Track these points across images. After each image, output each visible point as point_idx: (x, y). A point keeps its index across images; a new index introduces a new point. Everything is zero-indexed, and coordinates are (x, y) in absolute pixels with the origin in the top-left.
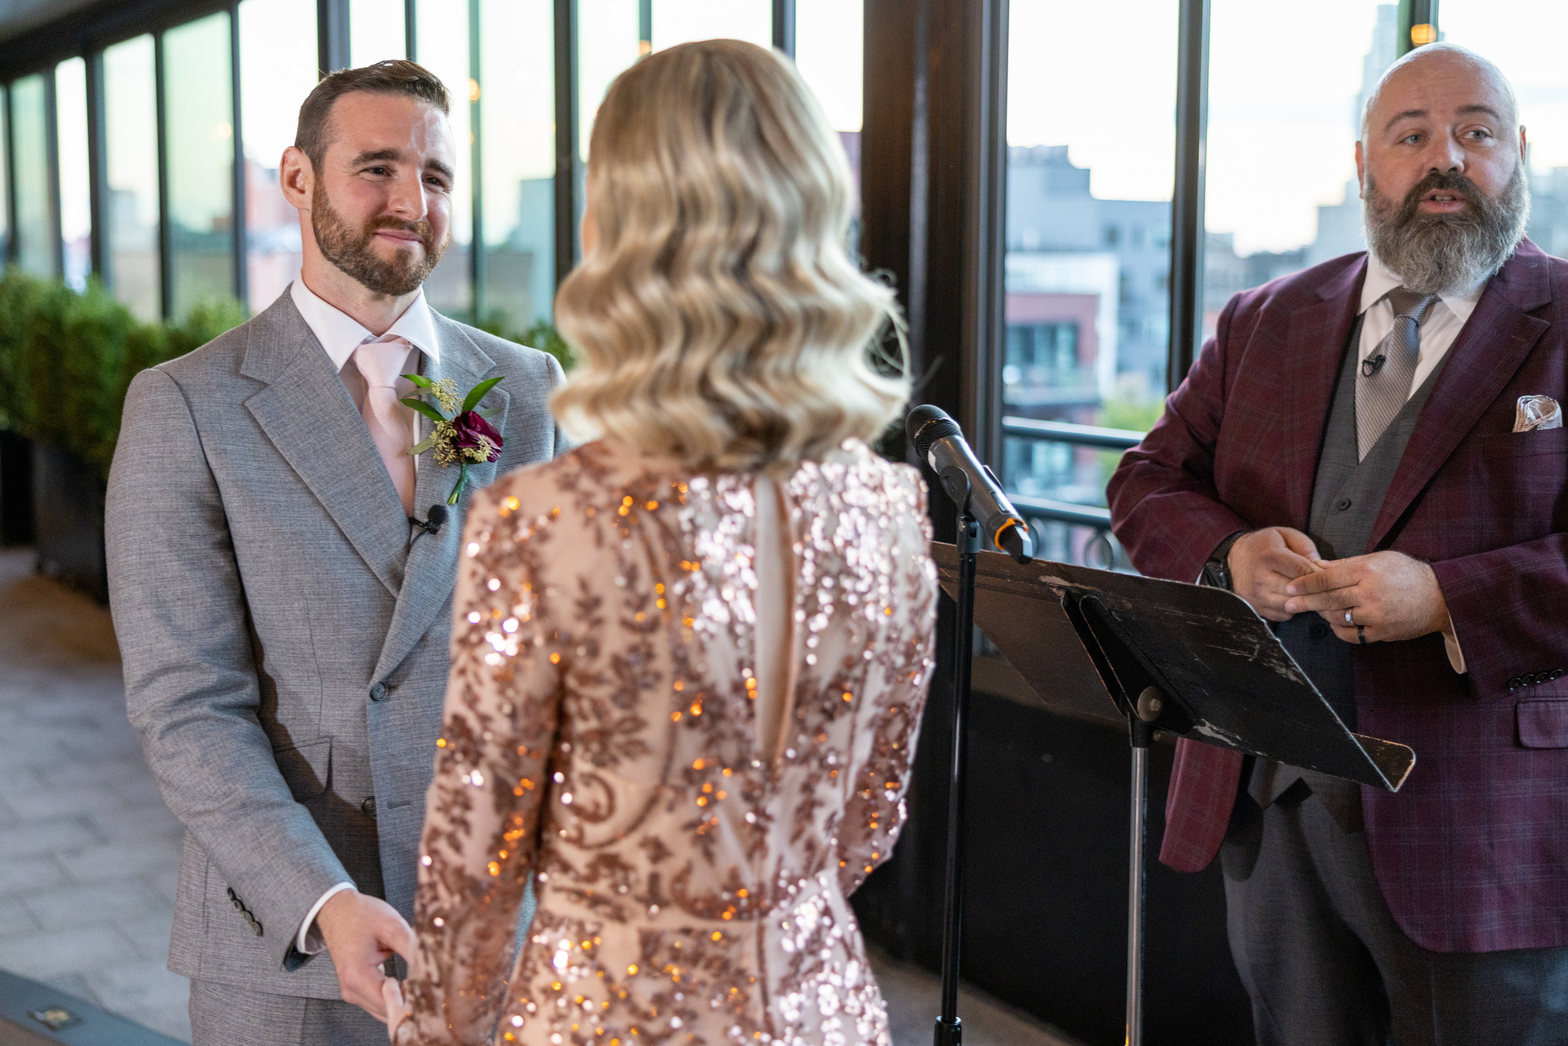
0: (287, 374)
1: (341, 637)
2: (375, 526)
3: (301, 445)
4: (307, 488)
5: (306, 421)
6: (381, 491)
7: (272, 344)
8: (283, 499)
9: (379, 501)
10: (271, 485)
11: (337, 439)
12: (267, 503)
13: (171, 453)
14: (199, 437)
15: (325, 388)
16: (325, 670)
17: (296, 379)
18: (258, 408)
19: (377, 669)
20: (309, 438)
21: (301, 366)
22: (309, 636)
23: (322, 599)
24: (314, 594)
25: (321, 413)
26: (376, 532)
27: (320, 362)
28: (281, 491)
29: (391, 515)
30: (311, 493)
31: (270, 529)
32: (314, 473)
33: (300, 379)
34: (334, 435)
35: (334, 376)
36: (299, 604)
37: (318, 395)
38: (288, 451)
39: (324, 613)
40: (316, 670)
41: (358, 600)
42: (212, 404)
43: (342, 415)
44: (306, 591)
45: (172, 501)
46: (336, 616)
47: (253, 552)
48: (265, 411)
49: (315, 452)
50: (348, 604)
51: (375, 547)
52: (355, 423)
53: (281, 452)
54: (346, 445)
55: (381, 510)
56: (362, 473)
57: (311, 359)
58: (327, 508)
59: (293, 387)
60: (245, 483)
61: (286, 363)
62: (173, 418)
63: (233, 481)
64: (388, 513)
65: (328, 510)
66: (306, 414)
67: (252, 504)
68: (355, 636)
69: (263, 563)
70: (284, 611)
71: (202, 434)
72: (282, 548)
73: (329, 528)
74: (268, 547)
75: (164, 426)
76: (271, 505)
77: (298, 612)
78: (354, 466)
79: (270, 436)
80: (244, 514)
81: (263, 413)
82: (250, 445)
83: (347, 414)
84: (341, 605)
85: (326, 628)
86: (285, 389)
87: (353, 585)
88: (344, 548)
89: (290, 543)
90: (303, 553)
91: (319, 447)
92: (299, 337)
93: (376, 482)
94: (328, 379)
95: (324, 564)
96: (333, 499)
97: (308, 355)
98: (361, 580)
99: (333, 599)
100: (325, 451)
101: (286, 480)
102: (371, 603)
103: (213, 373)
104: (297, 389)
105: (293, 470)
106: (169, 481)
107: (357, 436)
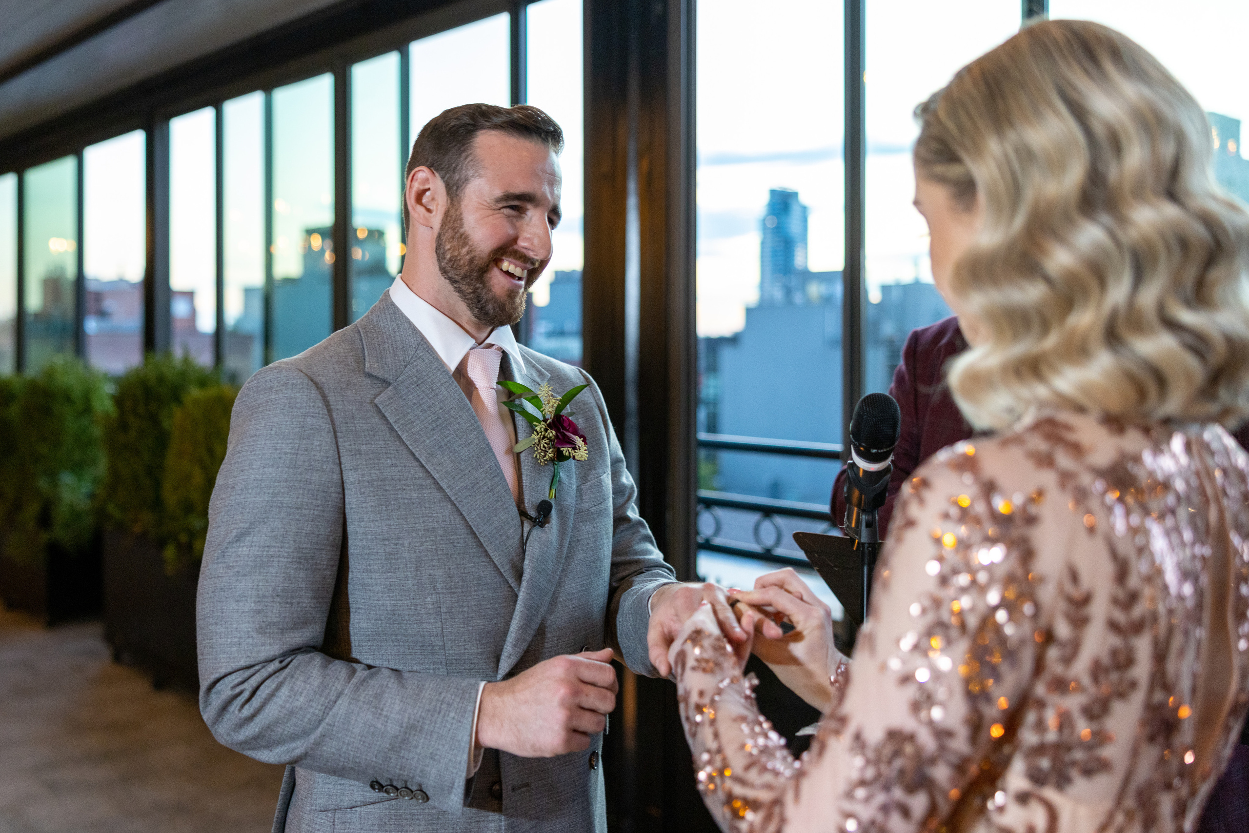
0: (407, 374)
1: (471, 628)
2: (495, 518)
3: (428, 441)
4: (436, 483)
5: (430, 418)
6: (498, 485)
7: (386, 346)
8: (415, 495)
9: (497, 495)
10: (403, 482)
11: (457, 436)
12: (401, 501)
13: (306, 450)
14: (336, 437)
15: (443, 387)
16: (454, 662)
17: (415, 379)
18: (387, 406)
19: (503, 657)
20: (434, 434)
21: (419, 367)
22: (440, 629)
23: (453, 593)
24: (446, 589)
25: (441, 411)
26: (497, 524)
27: (435, 365)
28: (412, 487)
29: (507, 508)
30: (440, 488)
31: (405, 526)
32: (441, 468)
33: (419, 379)
34: (455, 432)
35: (450, 378)
36: (431, 598)
37: (437, 395)
38: (417, 447)
39: (456, 607)
40: (444, 661)
41: (484, 592)
42: (345, 403)
43: (460, 413)
44: (439, 586)
45: (298, 498)
46: (465, 609)
47: (387, 550)
48: (393, 408)
49: (440, 447)
50: (476, 597)
51: (496, 539)
52: (472, 421)
53: (411, 448)
54: (466, 441)
55: (499, 503)
56: (481, 468)
57: (426, 361)
58: (456, 502)
59: (413, 386)
60: (380, 483)
61: (403, 364)
62: (312, 416)
63: (368, 482)
64: (504, 507)
65: (457, 505)
66: (428, 412)
67: (387, 503)
68: (482, 627)
69: (397, 559)
70: (416, 605)
71: (339, 434)
72: (417, 545)
73: (457, 522)
74: (403, 544)
75: (302, 423)
76: (404, 503)
77: (430, 606)
78: (474, 461)
79: (399, 433)
80: (380, 513)
81: (392, 410)
82: (381, 443)
83: (464, 413)
84: (470, 598)
85: (456, 620)
86: (407, 388)
87: (479, 578)
88: (471, 541)
89: (424, 539)
90: (436, 550)
91: (443, 444)
92: (412, 341)
93: (494, 477)
94: (445, 380)
95: (454, 559)
96: (460, 494)
97: (424, 357)
98: (485, 573)
99: (463, 592)
100: (448, 447)
101: (417, 476)
102: (494, 594)
103: (341, 372)
104: (418, 388)
105: (423, 466)
106: (299, 477)
107: (475, 433)
